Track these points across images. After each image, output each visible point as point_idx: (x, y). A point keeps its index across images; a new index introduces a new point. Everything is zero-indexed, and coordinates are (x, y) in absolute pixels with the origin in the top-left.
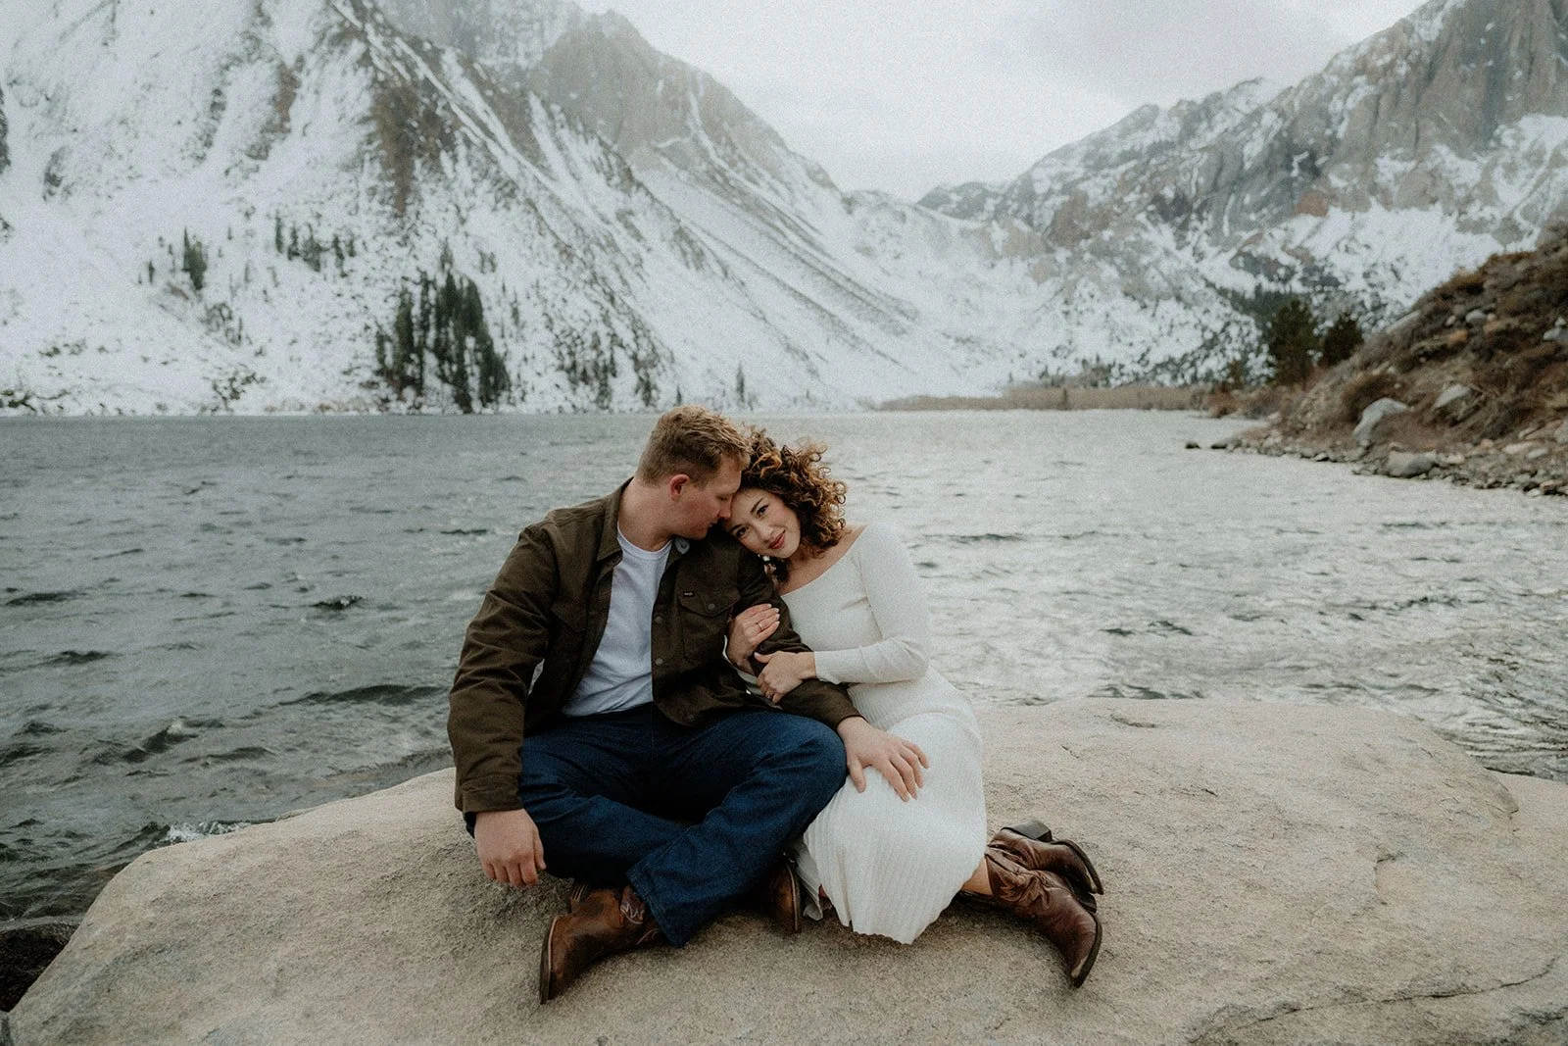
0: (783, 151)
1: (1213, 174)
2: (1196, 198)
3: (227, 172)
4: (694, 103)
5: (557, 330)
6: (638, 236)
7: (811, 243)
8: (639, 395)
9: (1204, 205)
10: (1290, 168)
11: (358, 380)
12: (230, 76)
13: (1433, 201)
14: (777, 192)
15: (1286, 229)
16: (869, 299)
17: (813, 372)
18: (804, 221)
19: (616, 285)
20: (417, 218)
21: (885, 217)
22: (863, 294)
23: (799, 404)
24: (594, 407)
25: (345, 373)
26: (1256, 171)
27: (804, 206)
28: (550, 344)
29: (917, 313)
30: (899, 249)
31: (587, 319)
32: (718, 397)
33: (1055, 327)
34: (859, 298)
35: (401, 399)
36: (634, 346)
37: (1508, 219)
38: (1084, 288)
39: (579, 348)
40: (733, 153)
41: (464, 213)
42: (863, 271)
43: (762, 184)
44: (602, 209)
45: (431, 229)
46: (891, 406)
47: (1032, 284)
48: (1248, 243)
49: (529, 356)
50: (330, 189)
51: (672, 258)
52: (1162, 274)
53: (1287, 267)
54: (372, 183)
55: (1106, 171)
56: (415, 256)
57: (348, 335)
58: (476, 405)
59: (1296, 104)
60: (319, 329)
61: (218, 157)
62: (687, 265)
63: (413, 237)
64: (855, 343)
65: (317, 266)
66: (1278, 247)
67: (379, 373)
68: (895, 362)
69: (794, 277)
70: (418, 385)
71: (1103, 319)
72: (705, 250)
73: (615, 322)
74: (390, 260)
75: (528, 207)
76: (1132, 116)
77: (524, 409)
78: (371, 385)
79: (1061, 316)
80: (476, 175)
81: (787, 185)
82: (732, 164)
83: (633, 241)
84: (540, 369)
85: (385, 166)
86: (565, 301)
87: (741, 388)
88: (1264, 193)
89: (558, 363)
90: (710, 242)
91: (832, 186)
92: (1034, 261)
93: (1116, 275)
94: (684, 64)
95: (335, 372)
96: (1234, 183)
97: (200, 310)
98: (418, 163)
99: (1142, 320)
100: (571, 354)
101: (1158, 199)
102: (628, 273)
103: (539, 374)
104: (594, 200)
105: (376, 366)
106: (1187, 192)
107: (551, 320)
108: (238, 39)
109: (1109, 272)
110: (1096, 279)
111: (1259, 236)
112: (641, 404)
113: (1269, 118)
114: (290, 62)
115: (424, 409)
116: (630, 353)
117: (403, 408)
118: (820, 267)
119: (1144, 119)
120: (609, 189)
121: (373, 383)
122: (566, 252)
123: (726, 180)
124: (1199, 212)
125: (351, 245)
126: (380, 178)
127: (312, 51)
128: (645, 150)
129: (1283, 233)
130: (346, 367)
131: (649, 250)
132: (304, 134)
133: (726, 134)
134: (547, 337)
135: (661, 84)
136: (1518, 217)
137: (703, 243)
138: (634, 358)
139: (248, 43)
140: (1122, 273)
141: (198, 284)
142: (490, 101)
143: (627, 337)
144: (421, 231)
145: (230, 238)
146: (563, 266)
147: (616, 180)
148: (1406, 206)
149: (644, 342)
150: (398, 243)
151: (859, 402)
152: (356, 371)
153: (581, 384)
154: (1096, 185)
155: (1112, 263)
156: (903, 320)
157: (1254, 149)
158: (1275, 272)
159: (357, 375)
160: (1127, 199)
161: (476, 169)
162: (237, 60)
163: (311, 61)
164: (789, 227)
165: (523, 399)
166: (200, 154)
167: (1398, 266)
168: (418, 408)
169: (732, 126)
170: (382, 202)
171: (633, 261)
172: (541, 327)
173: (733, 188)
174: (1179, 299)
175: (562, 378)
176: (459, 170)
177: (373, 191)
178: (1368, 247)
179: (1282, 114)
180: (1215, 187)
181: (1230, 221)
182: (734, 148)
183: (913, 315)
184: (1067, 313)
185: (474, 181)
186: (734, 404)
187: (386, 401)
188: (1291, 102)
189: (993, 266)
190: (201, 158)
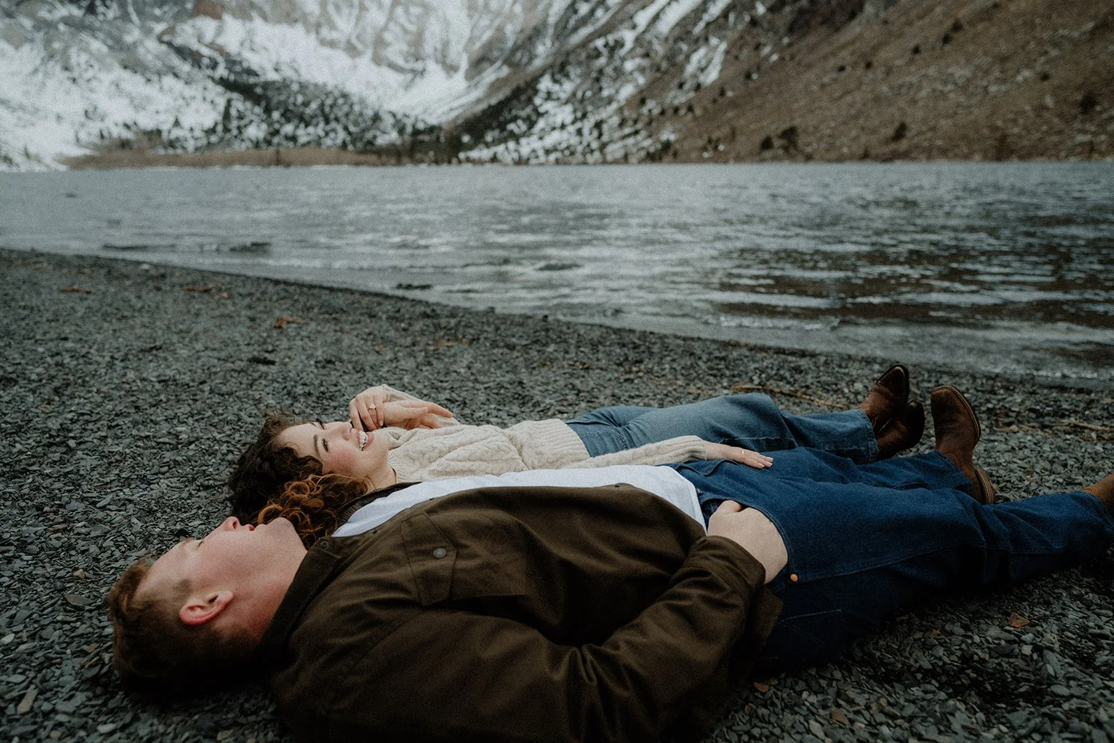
13: (296, 21)
15: (194, 26)
33: (68, 92)
37: (349, 42)
38: (78, 58)
47: (9, 49)
48: (163, 33)
53: (210, 58)
66: (194, 40)
71: (113, 88)
79: (68, 84)
93: (105, 49)
99: (151, 90)
109: (96, 45)
110: (86, 49)
111: (172, 29)
129: (193, 29)
136: (354, 41)
140: (110, 48)
148: (279, 22)
155: (94, 37)
158: (200, 60)
167: (295, 65)
174: (176, 75)
178: (265, 49)
181: (136, 11)
184: (73, 80)
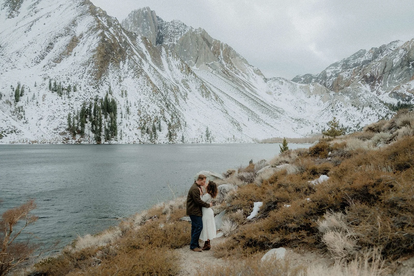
0: (247, 65)
1: (383, 68)
2: (377, 76)
3: (45, 66)
4: (221, 52)
5: (142, 115)
6: (188, 87)
7: (252, 91)
8: (168, 137)
9: (381, 78)
10: (409, 66)
11: (59, 132)
12: (58, 39)
14: (244, 76)
15: (408, 85)
16: (268, 107)
17: (240, 130)
18: (251, 85)
19: (173, 102)
20: (104, 80)
21: (277, 83)
22: (266, 106)
23: (230, 141)
24: (149, 142)
25: (55, 129)
26: (398, 67)
27: (252, 81)
28: (138, 120)
29: (284, 111)
30: (280, 93)
31: (155, 112)
32: (199, 138)
33: (328, 116)
34: (264, 107)
35: (74, 138)
36: (170, 121)
38: (339, 103)
39: (149, 122)
40: (232, 65)
41: (122, 79)
42: (268, 99)
43: (240, 74)
44: (177, 79)
45: (108, 83)
46: (265, 142)
47: (322, 102)
48: (395, 89)
49: (129, 124)
50: (75, 71)
51: (198, 94)
52: (365, 99)
53: (408, 96)
54: (90, 69)
55: (349, 69)
56: (98, 92)
57: (62, 116)
58: (103, 141)
59: (410, 46)
60: (52, 114)
61: (44, 62)
62: (203, 96)
63: (100, 86)
64: (258, 120)
65: (61, 94)
66: (405, 90)
67: (68, 130)
68: (272, 127)
69: (242, 100)
70: (82, 133)
71: (345, 113)
72: (211, 92)
73: (166, 113)
74: (88, 93)
75: (145, 77)
76: (357, 53)
77: (120, 142)
78: (64, 134)
79: (331, 112)
80: (129, 67)
81: (247, 75)
82: (231, 69)
83: (186, 89)
84: (131, 129)
85: (96, 64)
86: (148, 106)
87: (208, 135)
88: (400, 73)
89: (138, 126)
90: (213, 89)
91: (262, 74)
92: (323, 95)
93: (349, 99)
94: (219, 41)
95: (51, 129)
96: (390, 71)
97: (13, 109)
98: (110, 64)
100: (145, 124)
101: (365, 77)
102: (180, 99)
103: (130, 130)
104: (175, 77)
105: (67, 127)
106: (374, 74)
107: (140, 112)
108: (64, 29)
109: (347, 98)
110: (343, 101)
111: (399, 86)
112: (168, 140)
113: (401, 51)
114: (78, 35)
115: (82, 142)
116: (168, 123)
117: (74, 142)
118: (253, 98)
119: (360, 54)
120: (181, 74)
121: (65, 133)
122: (156, 91)
123: (228, 73)
124: (378, 80)
125: (75, 88)
126: (94, 68)
127: (86, 33)
128: (204, 65)
129: (407, 86)
130: (56, 127)
131: (190, 91)
132: (75, 56)
133: (230, 60)
134: (137, 118)
135: (212, 47)
137: (211, 89)
138: (170, 125)
139: (66, 30)
140: (351, 98)
141: (17, 100)
142: (149, 49)
143: (169, 118)
144: (104, 84)
145: (35, 86)
146: (152, 95)
147: (184, 71)
149: (175, 120)
150: (93, 87)
151: (253, 140)
152: (59, 129)
153: (146, 134)
154: (345, 73)
155: (348, 95)
156: (278, 114)
157: (397, 60)
158: (405, 98)
159: (59, 130)
160: (355, 77)
161: (130, 66)
162: (61, 35)
163: (85, 35)
164: (246, 86)
165: (121, 139)
166: (38, 61)
168: (79, 142)
169: (232, 58)
170: (91, 75)
171: (183, 94)
172: (136, 114)
173: (230, 75)
174: (370, 106)
175: (139, 132)
176: (124, 66)
177: (89, 72)
179: (405, 50)
180: (384, 73)
181: (389, 83)
182: (232, 64)
183: (282, 112)
184: (332, 111)
185: (128, 69)
186: (205, 141)
187: (68, 139)
188: (409, 46)
189: (310, 97)
190: (38, 63)
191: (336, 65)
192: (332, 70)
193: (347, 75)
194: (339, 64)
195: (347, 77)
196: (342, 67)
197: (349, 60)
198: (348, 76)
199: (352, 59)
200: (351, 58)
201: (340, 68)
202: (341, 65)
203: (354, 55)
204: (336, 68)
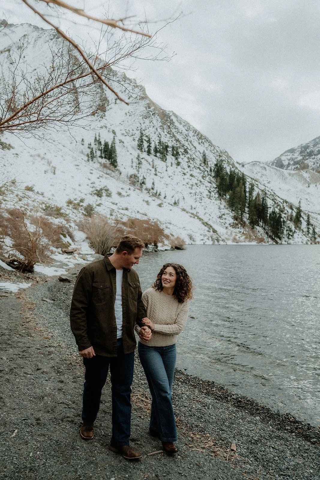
55: (313, 157)
152: (224, 217)
154: (310, 161)
189: (309, 187)
191: (292, 151)
192: (289, 157)
193: (312, 163)
194: (296, 150)
195: (313, 166)
196: (300, 154)
197: (309, 146)
198: (314, 164)
199: (312, 145)
200: (310, 144)
201: (298, 155)
202: (298, 151)
203: (315, 140)
204: (293, 155)
